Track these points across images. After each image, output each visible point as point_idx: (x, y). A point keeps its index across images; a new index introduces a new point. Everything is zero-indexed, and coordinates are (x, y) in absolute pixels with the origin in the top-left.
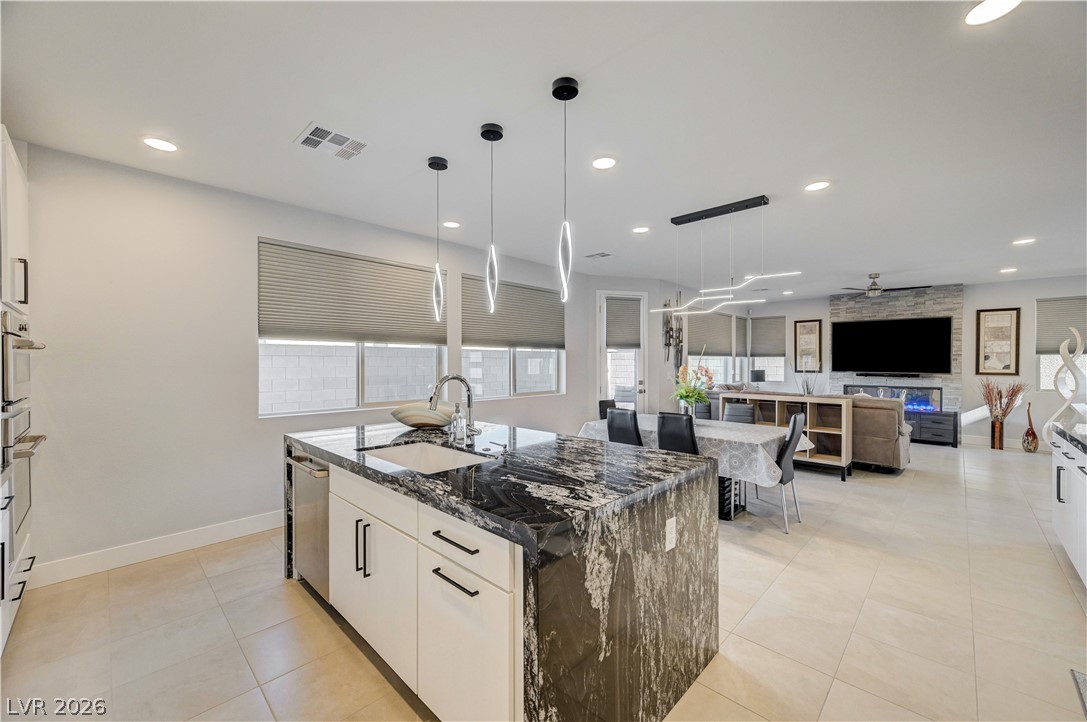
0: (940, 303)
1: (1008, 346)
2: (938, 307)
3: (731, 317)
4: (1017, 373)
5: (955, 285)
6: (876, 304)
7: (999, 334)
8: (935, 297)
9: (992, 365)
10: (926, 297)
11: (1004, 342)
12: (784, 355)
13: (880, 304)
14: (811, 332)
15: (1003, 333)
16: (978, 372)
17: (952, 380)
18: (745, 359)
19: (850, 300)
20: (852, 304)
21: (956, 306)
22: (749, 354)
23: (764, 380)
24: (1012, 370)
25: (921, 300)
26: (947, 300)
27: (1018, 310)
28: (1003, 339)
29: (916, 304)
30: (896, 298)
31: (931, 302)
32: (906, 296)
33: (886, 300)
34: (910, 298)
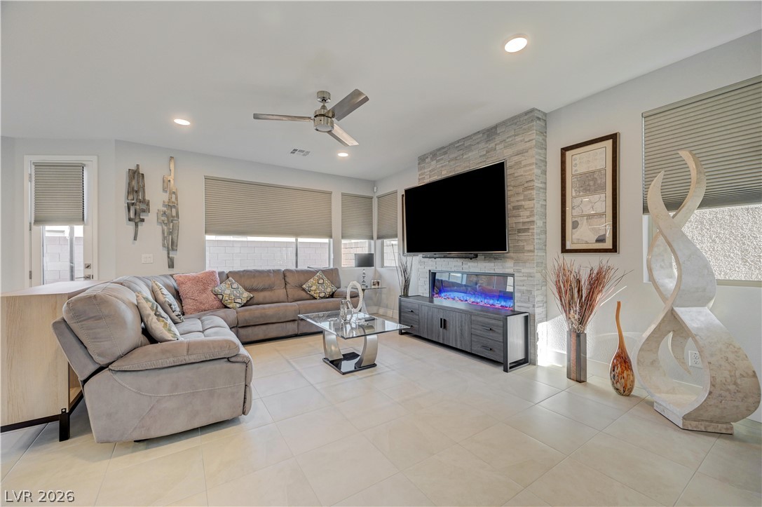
1: (602, 202)
3: (330, 193)
4: (614, 249)
5: (526, 113)
6: (452, 160)
7: (589, 183)
9: (582, 235)
10: (498, 139)
11: (596, 197)
13: (456, 159)
15: (595, 180)
16: (564, 250)
17: (525, 262)
18: (372, 242)
19: (432, 160)
20: (434, 164)
21: (528, 145)
22: (375, 236)
24: (608, 244)
25: (492, 145)
26: (518, 139)
27: (614, 137)
28: (595, 191)
29: (487, 152)
30: (469, 148)
31: (501, 146)
32: (478, 143)
33: (461, 152)
34: (482, 145)
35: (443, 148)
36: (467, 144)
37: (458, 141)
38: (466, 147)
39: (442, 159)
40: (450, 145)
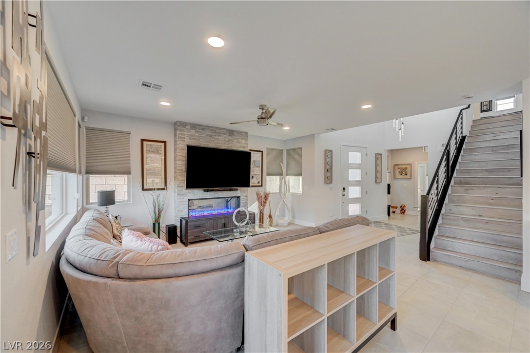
0: (240, 143)
1: (259, 171)
2: (238, 145)
4: (262, 185)
5: (245, 133)
6: (207, 135)
8: (237, 138)
9: (254, 181)
10: (234, 137)
12: (128, 173)
13: (211, 136)
14: (157, 152)
15: (258, 164)
17: (244, 191)
20: (193, 132)
21: (246, 145)
23: (114, 203)
25: (231, 138)
26: (242, 141)
27: (262, 152)
28: (258, 167)
29: (229, 140)
30: (219, 134)
31: (236, 141)
32: (224, 134)
33: (214, 134)
34: (226, 136)
35: (201, 125)
36: (218, 131)
37: (212, 127)
38: (217, 133)
39: (201, 132)
40: (207, 126)
